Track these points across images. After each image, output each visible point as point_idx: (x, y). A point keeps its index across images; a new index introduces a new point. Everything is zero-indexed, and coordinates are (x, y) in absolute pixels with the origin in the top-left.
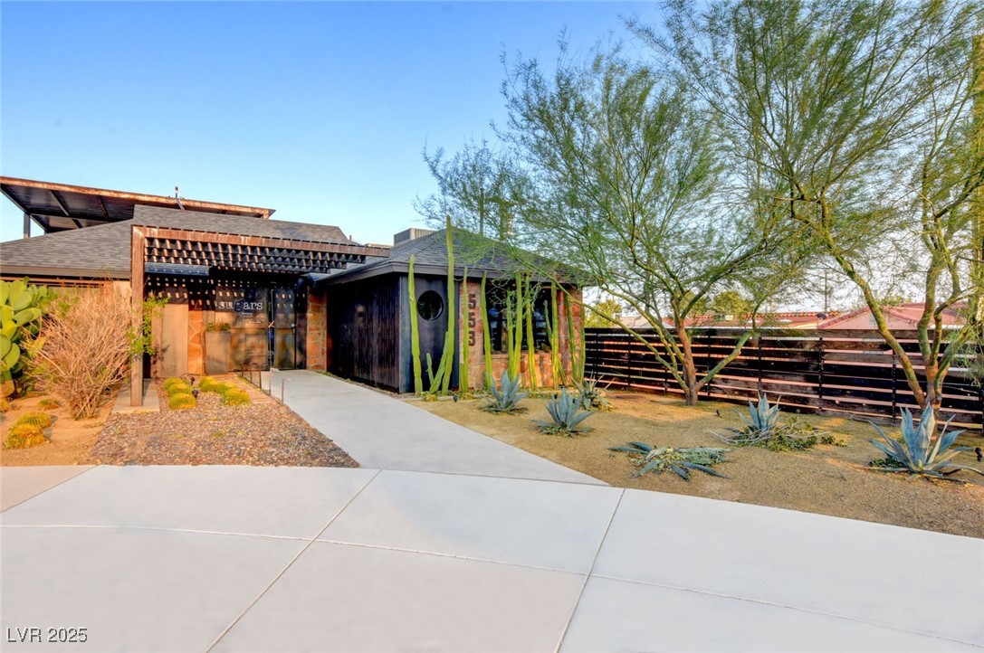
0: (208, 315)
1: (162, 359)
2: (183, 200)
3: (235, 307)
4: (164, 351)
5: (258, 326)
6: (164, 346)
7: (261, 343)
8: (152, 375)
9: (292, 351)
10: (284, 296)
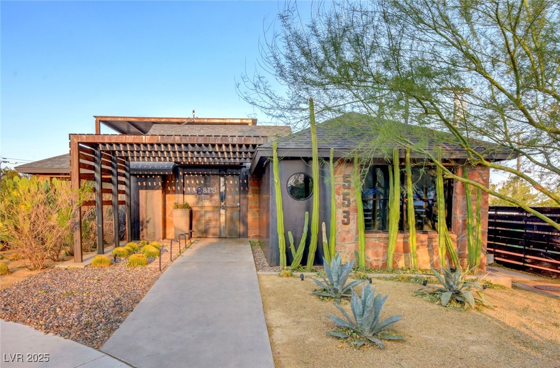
0: (178, 197)
1: (146, 227)
2: (197, 118)
3: (198, 191)
4: (147, 222)
5: (213, 205)
6: (148, 219)
7: (215, 218)
8: (141, 238)
9: (237, 224)
10: (231, 182)
